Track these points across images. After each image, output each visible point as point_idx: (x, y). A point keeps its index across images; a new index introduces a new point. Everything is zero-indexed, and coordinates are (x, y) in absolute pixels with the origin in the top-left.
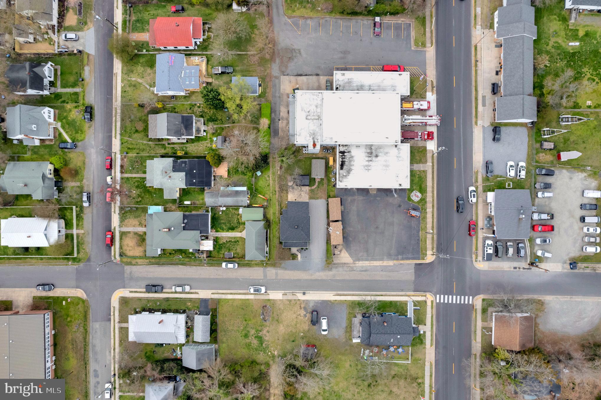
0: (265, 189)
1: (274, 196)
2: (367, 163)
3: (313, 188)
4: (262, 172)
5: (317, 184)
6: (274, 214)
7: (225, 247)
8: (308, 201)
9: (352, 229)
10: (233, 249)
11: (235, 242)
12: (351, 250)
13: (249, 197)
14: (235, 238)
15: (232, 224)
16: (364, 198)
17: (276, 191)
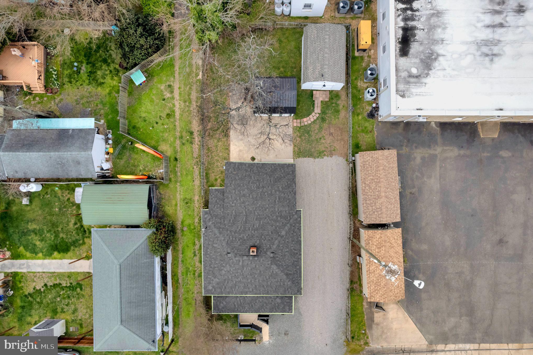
0: (159, 128)
1: (187, 147)
2: (486, 34)
3: (307, 121)
4: (149, 75)
5: (318, 110)
6: (188, 202)
7: (40, 303)
8: (291, 161)
9: (424, 247)
10: (66, 308)
11: (72, 288)
12: (421, 310)
13: (111, 150)
14: (70, 275)
15: (61, 235)
16: (462, 152)
17: (192, 133)
